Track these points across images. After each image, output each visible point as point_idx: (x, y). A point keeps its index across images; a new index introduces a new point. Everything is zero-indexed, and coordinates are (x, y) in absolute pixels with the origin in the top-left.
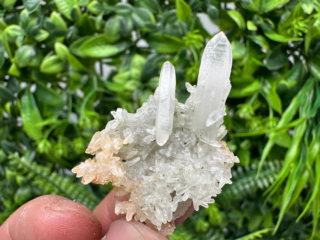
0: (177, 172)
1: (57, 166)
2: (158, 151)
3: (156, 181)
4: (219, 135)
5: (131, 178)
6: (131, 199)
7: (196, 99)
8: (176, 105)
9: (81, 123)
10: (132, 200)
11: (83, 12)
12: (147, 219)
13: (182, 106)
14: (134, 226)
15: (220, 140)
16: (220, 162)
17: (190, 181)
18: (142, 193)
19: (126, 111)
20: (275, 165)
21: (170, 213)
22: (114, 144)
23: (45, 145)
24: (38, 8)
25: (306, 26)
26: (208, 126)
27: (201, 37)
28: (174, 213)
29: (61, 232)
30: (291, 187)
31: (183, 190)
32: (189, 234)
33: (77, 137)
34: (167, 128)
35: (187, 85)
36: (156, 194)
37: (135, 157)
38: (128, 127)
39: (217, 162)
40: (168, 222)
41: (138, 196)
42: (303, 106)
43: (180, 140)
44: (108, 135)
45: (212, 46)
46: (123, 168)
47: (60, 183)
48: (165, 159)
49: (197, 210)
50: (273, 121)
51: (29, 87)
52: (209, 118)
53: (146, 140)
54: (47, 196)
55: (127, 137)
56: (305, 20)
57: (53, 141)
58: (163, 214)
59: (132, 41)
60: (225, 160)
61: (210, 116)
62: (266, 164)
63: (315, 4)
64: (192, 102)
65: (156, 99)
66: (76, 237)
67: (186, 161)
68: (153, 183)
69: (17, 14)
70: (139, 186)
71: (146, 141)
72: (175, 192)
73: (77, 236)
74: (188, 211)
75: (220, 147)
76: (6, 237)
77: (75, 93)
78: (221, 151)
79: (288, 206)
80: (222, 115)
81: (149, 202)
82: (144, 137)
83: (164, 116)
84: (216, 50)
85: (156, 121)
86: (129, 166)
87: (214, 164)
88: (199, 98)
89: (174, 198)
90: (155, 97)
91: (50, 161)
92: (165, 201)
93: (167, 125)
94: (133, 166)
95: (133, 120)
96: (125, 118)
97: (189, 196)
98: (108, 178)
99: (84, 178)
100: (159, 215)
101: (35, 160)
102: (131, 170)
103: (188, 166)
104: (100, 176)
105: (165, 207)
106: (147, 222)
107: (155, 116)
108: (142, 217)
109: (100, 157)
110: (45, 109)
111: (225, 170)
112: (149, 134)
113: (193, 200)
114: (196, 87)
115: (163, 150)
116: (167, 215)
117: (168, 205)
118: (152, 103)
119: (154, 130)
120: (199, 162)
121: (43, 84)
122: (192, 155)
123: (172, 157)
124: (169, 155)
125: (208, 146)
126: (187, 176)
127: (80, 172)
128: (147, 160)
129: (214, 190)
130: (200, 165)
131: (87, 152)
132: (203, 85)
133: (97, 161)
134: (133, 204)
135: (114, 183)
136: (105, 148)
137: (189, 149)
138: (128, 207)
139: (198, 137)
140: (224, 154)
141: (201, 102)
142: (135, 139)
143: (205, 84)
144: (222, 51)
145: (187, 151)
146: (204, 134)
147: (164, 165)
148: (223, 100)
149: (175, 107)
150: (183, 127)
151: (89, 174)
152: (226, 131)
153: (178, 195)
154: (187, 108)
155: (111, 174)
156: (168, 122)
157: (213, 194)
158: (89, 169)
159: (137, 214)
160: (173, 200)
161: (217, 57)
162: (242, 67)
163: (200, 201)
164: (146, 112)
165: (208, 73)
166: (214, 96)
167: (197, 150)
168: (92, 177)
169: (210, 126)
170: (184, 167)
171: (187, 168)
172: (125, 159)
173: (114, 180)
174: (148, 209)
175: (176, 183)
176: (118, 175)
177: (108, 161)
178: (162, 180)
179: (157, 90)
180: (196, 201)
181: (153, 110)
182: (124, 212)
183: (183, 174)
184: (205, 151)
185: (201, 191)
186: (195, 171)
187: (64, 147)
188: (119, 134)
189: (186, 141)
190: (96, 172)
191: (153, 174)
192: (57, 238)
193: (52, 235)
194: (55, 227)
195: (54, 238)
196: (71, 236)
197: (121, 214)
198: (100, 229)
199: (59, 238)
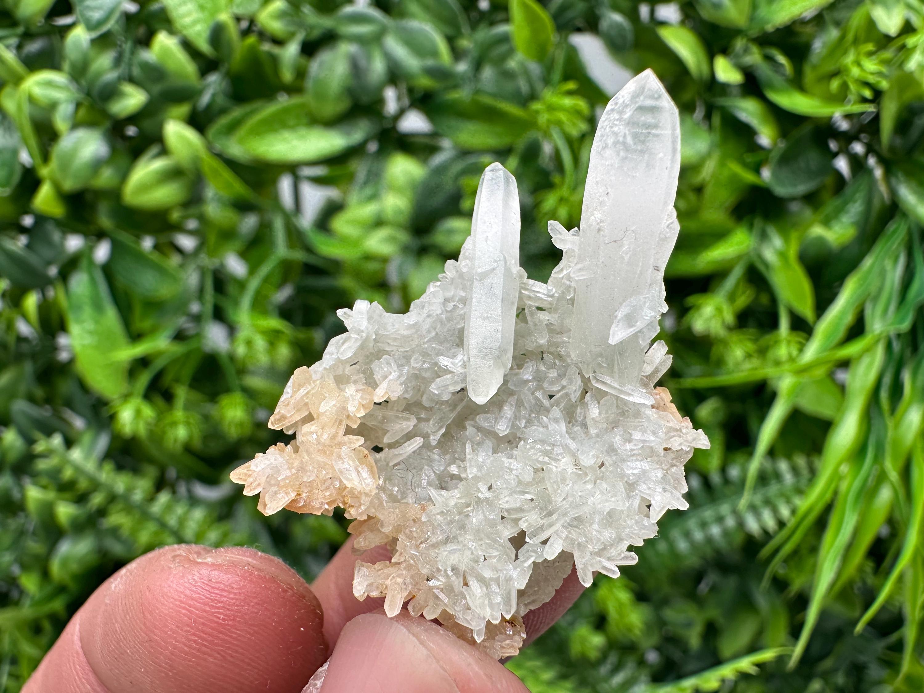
0: (528, 476)
1: (172, 473)
2: (473, 419)
3: (469, 506)
4: (648, 369)
5: (399, 497)
6: (398, 554)
7: (580, 266)
8: (524, 287)
9: (241, 350)
10: (403, 559)
11: (245, 33)
12: (444, 612)
13: (538, 286)
14: (408, 630)
15: (652, 385)
16: (652, 448)
17: (564, 502)
18: (429, 536)
19: (381, 308)
20: (795, 470)
21: (509, 593)
22: (346, 400)
23: (138, 413)
24: (117, 22)
25: (884, 70)
26: (613, 344)
27: (581, 104)
28: (521, 594)
30: (842, 531)
31: (547, 529)
33: (228, 390)
34: (497, 353)
35: (551, 229)
36: (468, 538)
37: (409, 436)
38: (387, 353)
39: (642, 447)
40: (504, 619)
41: (417, 547)
42: (876, 299)
43: (537, 388)
44: (332, 377)
45: (621, 112)
46: (375, 469)
47: (182, 521)
48: (493, 440)
49: (587, 585)
50: (789, 342)
51: (90, 249)
52: (616, 322)
53: (438, 389)
55: (384, 380)
56: (879, 53)
57: (160, 402)
58: (488, 595)
59: (386, 114)
60: (666, 440)
61: (621, 314)
62: (768, 465)
63: (909, 7)
64: (569, 276)
65: (465, 270)
66: (252, 632)
67: (554, 445)
68: (461, 510)
69: (56, 39)
70: (419, 519)
71: (436, 392)
72: (523, 534)
73: (255, 631)
74: (561, 589)
75: (651, 403)
77: (222, 265)
78: (656, 416)
79: (832, 585)
80: (656, 312)
81: (449, 563)
82: (433, 379)
83: (488, 318)
84: (634, 124)
85: (466, 333)
86: (391, 464)
87: (636, 452)
88: (587, 263)
89: (519, 551)
90: (461, 266)
91: (151, 461)
92: (495, 560)
93: (498, 344)
94: (402, 463)
95: (399, 332)
96: (379, 328)
97: (563, 545)
98: (330, 495)
99: (266, 498)
100: (479, 599)
101: (108, 456)
102: (399, 474)
103: (558, 460)
104: (310, 492)
105: (494, 577)
106: (444, 620)
107: (463, 319)
108: (429, 607)
109: (308, 437)
110: (138, 310)
111: (668, 469)
112: (447, 371)
113: (575, 555)
114: (577, 232)
115: (489, 415)
116: (501, 598)
117: (505, 572)
118: (452, 283)
119: (460, 361)
120: (592, 447)
121: (133, 238)
122: (570, 429)
123: (515, 437)
124: (505, 430)
125: (615, 402)
126: (555, 487)
127: (254, 481)
128: (442, 447)
129: (637, 526)
130: (593, 456)
131: (274, 426)
132: (598, 227)
133: (300, 450)
134: (405, 568)
135: (349, 512)
136: (323, 411)
137: (562, 412)
138: (390, 578)
139: (587, 376)
140: (662, 422)
141: (592, 276)
142: (407, 388)
143: (602, 221)
144: (648, 126)
145: (558, 418)
146: (603, 367)
147: (491, 459)
148: (658, 267)
149: (520, 293)
150: (545, 349)
151: (278, 485)
152: (668, 359)
153: (532, 542)
154: (554, 293)
155: (340, 485)
156: (499, 336)
157: (631, 537)
158: (279, 471)
159: (415, 598)
160: (517, 558)
161: (635, 144)
162: (699, 190)
163: (594, 558)
164: (436, 310)
165: (609, 191)
166: (629, 255)
167: (585, 414)
168: (286, 493)
169: (621, 342)
170: (549, 464)
171: (555, 466)
172: (379, 443)
173: (347, 500)
174: (445, 583)
175: (525, 507)
176: (359, 488)
177: (332, 447)
178: (486, 502)
179: (467, 247)
180: (584, 560)
181: (458, 302)
182: (380, 590)
183: (546, 484)
184: (607, 415)
185: (597, 531)
186: (580, 474)
187: (192, 420)
188: (362, 373)
189: (553, 391)
190: (299, 480)
191: (459, 486)
192: (202, 634)
193: (188, 625)
194: (196, 603)
195: (194, 634)
196: (238, 630)
197: (372, 597)
198: (319, 619)
199: (206, 634)
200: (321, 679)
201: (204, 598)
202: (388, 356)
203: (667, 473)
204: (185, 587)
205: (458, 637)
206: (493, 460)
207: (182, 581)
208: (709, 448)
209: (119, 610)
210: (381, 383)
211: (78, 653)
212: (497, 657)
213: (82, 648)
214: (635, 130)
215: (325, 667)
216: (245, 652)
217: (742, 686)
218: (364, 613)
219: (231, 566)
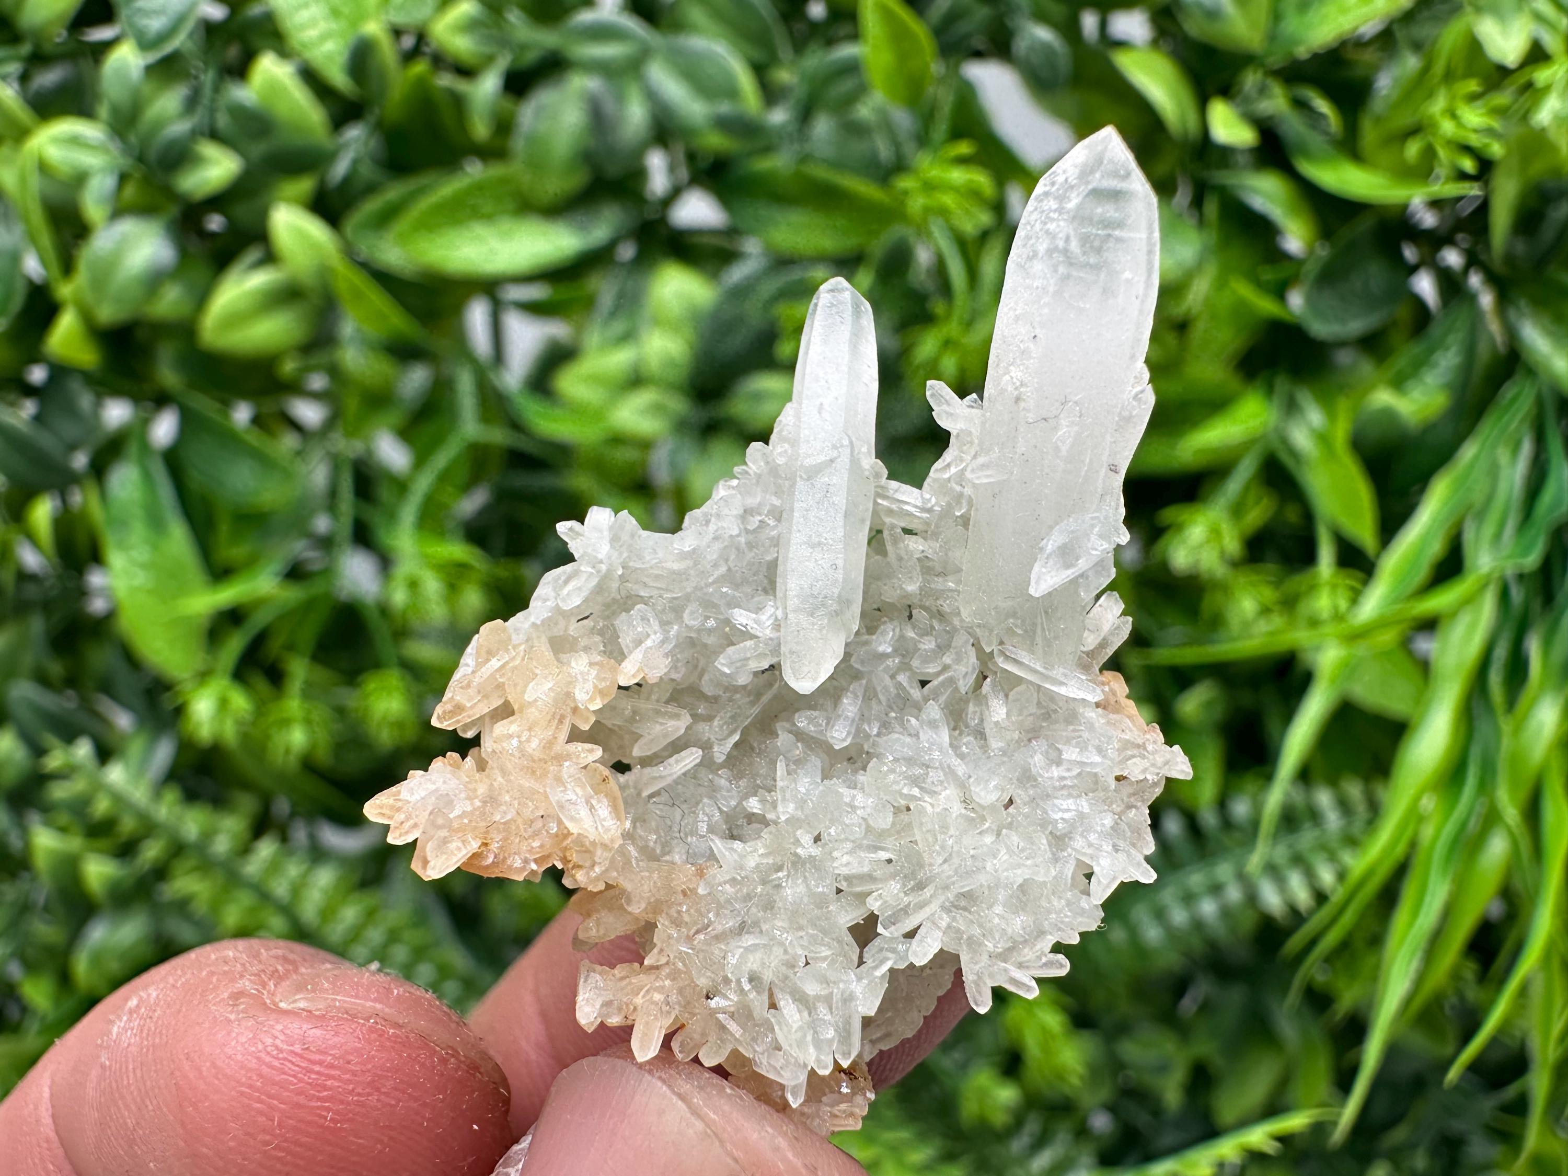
0: (886, 820)
1: (282, 806)
2: (787, 719)
3: (779, 869)
4: (1091, 641)
5: (658, 851)
6: (656, 951)
7: (981, 460)
8: (881, 493)
9: (399, 597)
10: (663, 960)
11: (410, 56)
12: (735, 1053)
13: (906, 494)
14: (669, 1086)
15: (1097, 669)
16: (1096, 775)
17: (946, 866)
18: (710, 920)
19: (634, 521)
20: (1344, 806)
21: (848, 1022)
22: (573, 681)
23: (223, 704)
24: (191, 35)
25: (1496, 124)
26: (1037, 595)
27: (981, 179)
28: (867, 1022)
29: (309, 1118)
30: (1424, 909)
31: (914, 911)
32: (923, 1137)
33: (376, 665)
34: (835, 607)
35: (932, 395)
36: (778, 926)
37: (677, 747)
38: (643, 600)
39: (1079, 774)
40: (838, 1068)
41: (690, 939)
42: (1481, 515)
43: (900, 668)
44: (544, 639)
45: (1062, 198)
46: (620, 802)
47: (297, 890)
48: (826, 757)
49: (982, 1010)
50: (1334, 587)
51: (144, 423)
52: (1042, 557)
53: (730, 664)
54: (241, 944)
55: (637, 647)
56: (1487, 97)
57: (261, 684)
58: (814, 1025)
59: (648, 196)
60: (1119, 762)
61: (1051, 544)
62: (1298, 797)
63: (1539, 17)
64: (960, 477)
65: (781, 461)
66: (386, 1140)
67: (928, 767)
68: (765, 875)
69: (85, 64)
70: (694, 891)
71: (728, 671)
72: (872, 919)
73: (391, 1138)
74: (934, 1015)
75: (1096, 699)
76: (39, 1146)
77: (369, 452)
78: (1102, 721)
79: (1408, 1002)
80: (1110, 543)
81: (745, 969)
82: (721, 649)
83: (819, 544)
84: (1079, 217)
85: (780, 568)
86: (645, 794)
87: (1068, 782)
88: (993, 456)
89: (866, 949)
90: (775, 454)
91: (246, 785)
92: (824, 965)
93: (836, 591)
94: (663, 792)
95: (665, 565)
96: (629, 557)
97: (942, 940)
98: (541, 846)
99: (428, 849)
100: (796, 1032)
101: (172, 776)
102: (658, 812)
103: (935, 792)
104: (505, 839)
105: (822, 993)
106: (735, 1067)
107: (777, 545)
108: (709, 1044)
109: (505, 745)
110: (224, 528)
111: (1123, 812)
112: (747, 635)
113: (962, 958)
114: (975, 401)
115: (816, 713)
116: (835, 1030)
117: (841, 985)
118: (758, 483)
119: (770, 618)
120: (994, 773)
121: (217, 405)
122: (956, 739)
123: (860, 751)
124: (844, 740)
125: (1035, 695)
126: (930, 839)
127: (408, 818)
128: (734, 766)
129: (1070, 910)
130: (996, 787)
131: (442, 723)
132: (1016, 393)
133: (488, 766)
134: (668, 976)
135: (573, 876)
136: (530, 700)
137: (942, 709)
138: (642, 994)
139: (988, 650)
140: (1114, 733)
141: (1004, 478)
142: (675, 661)
143: (1023, 384)
144: (1108, 224)
145: (935, 721)
146: (1017, 635)
147: (821, 788)
148: (1115, 465)
149: (875, 503)
150: (916, 601)
151: (450, 829)
152: (1125, 623)
153: (889, 935)
154: (933, 506)
155: (559, 829)
156: (840, 576)
157: (1059, 929)
158: (452, 802)
159: (685, 1029)
160: (861, 962)
161: (1084, 253)
162: (1183, 328)
163: (995, 964)
164: (729, 529)
165: (1037, 331)
166: (1068, 444)
167: (981, 714)
168: (464, 842)
169: (1050, 594)
170: (920, 799)
171: (931, 804)
172: (625, 756)
173: (571, 855)
174: (738, 1002)
175: (878, 874)
176: (592, 835)
177: (545, 763)
178: (810, 863)
179: (786, 421)
180: (977, 967)
181: (766, 516)
182: (623, 1014)
183: (914, 834)
184: (1021, 718)
185: (1001, 917)
186: (973, 819)
187: (315, 716)
188: (598, 634)
189: (928, 673)
190: (485, 819)
191: (762, 834)
193: (265, 1130)
196: (360, 1138)
197: (609, 1025)
200: (516, 1164)
202: (643, 606)
203: (1121, 820)
205: (758, 1098)
206: (824, 791)
208: (1190, 778)
210: (631, 652)
211: (48, 1142)
214: (1083, 230)
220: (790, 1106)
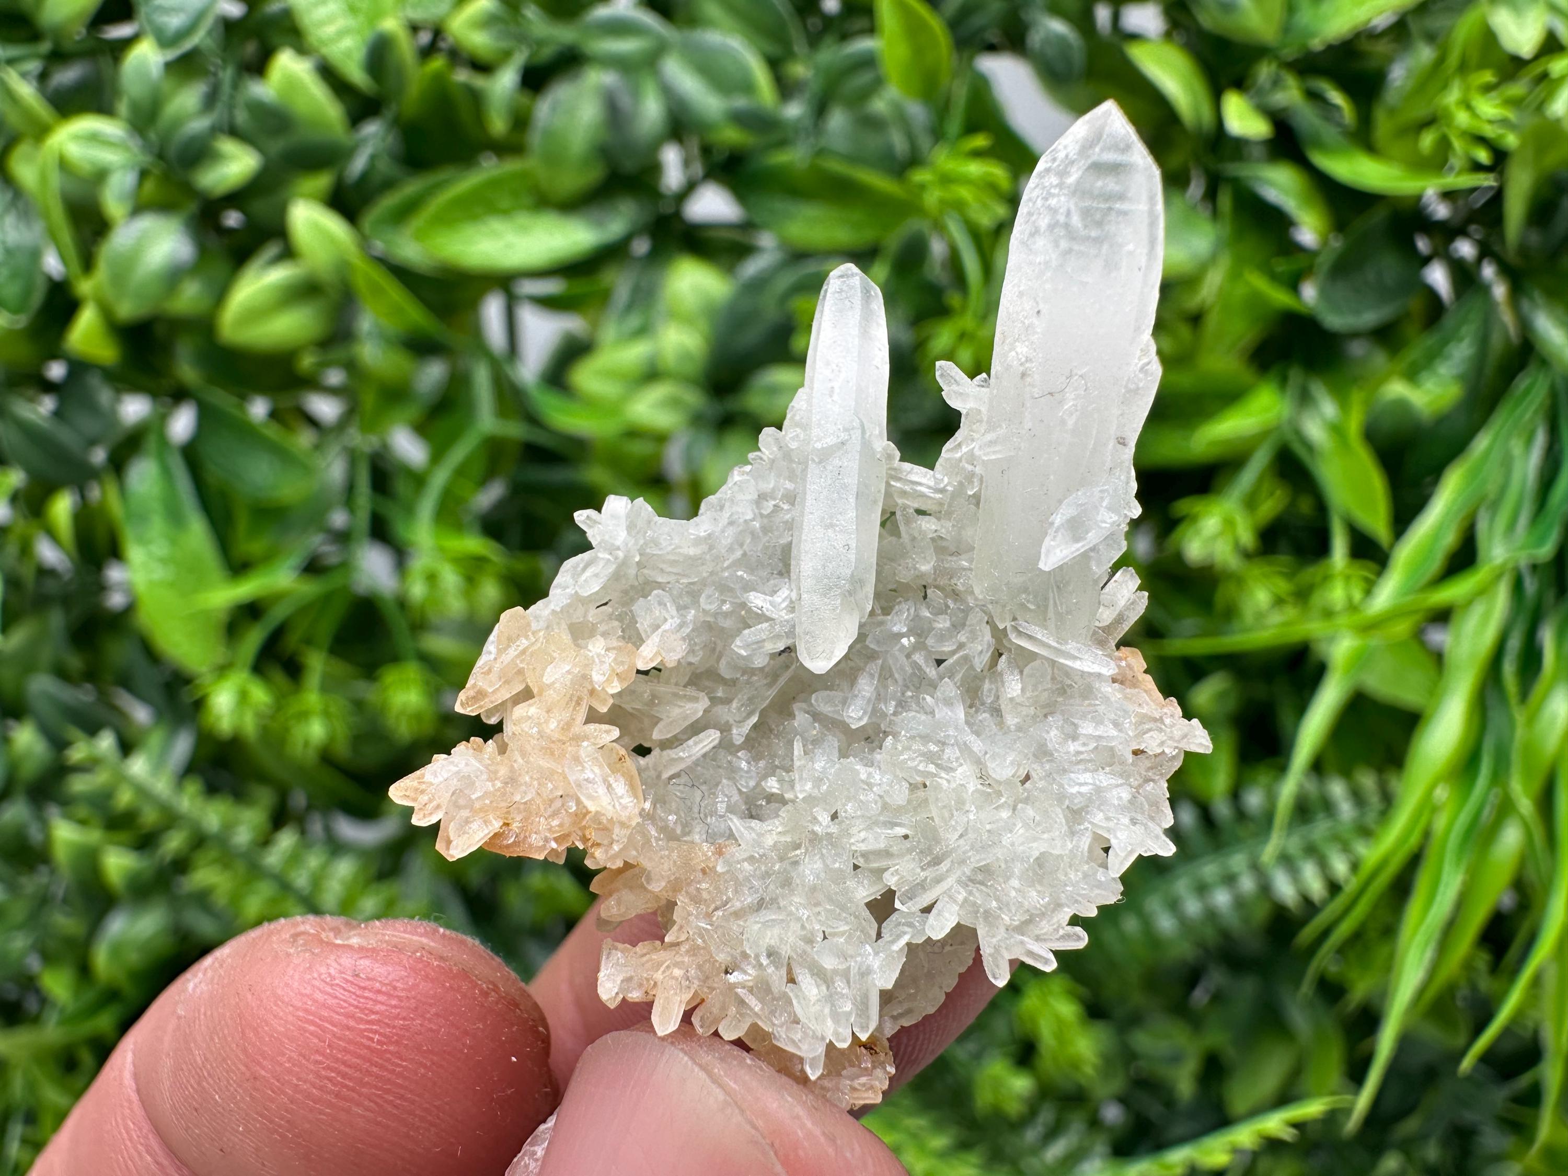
0: (900, 796)
1: (299, 799)
2: (807, 700)
3: (798, 847)
4: (1106, 616)
5: (679, 832)
6: (675, 928)
7: (990, 437)
8: (894, 475)
9: (417, 590)
10: (683, 937)
11: (427, 52)
12: (754, 1028)
13: (916, 473)
14: (691, 1058)
15: (1113, 644)
16: (1112, 749)
17: (962, 842)
18: (728, 898)
19: (650, 508)
20: (1357, 797)
21: (866, 996)
22: (589, 663)
23: (243, 697)
24: (209, 33)
25: (1510, 115)
26: (1047, 569)
27: (997, 172)
28: (886, 997)
30: (1439, 898)
31: (931, 887)
33: (395, 658)
34: (848, 587)
35: (942, 375)
36: (796, 902)
37: (696, 729)
38: (660, 586)
39: (1096, 748)
40: (856, 1041)
41: (709, 915)
42: (1495, 505)
43: (915, 648)
44: (564, 626)
46: (638, 783)
47: (317, 881)
48: (841, 735)
50: (1348, 578)
51: (161, 420)
52: (1051, 532)
53: (746, 646)
55: (654, 631)
56: (1502, 88)
57: (279, 677)
58: (831, 998)
59: (664, 190)
60: (1137, 736)
61: (1060, 520)
62: (1311, 787)
63: (1554, 9)
64: (971, 456)
65: (794, 445)
66: (428, 1064)
67: (944, 744)
68: (783, 853)
69: (105, 62)
70: (715, 867)
71: (744, 653)
72: (890, 895)
73: (433, 1062)
75: (1111, 672)
77: (385, 447)
78: (1119, 696)
80: (1122, 516)
81: (764, 944)
82: (739, 632)
83: (832, 525)
85: (794, 551)
86: (665, 776)
87: (1083, 757)
88: (1001, 431)
89: (884, 924)
90: (787, 438)
91: (263, 778)
92: (842, 940)
93: (849, 572)
94: (683, 773)
95: (681, 551)
96: (646, 544)
97: (959, 914)
98: (561, 825)
99: (450, 830)
100: (814, 1004)
101: (190, 769)
102: (678, 794)
103: (951, 768)
104: (526, 819)
105: (840, 967)
106: (754, 1040)
107: (790, 529)
108: (729, 1019)
109: (523, 727)
110: (242, 523)
111: (1140, 786)
112: (762, 618)
113: (980, 933)
114: (985, 381)
115: (832, 694)
116: (853, 1003)
117: (859, 960)
118: (771, 468)
119: (784, 600)
120: (1009, 748)
121: (233, 400)
122: (972, 717)
123: (878, 730)
124: (860, 719)
125: (1049, 670)
126: (946, 815)
127: (430, 801)
128: (753, 747)
129: (1086, 883)
130: (1012, 763)
131: (465, 709)
132: (1021, 369)
133: (509, 749)
134: (688, 951)
135: (593, 856)
136: (548, 682)
137: (958, 687)
138: (662, 969)
139: (1001, 627)
140: (1131, 707)
141: (1012, 454)
142: (693, 645)
143: (1028, 360)
144: (1109, 197)
145: (951, 698)
146: (1030, 610)
147: (837, 766)
148: (1124, 439)
149: (888, 485)
150: (930, 581)
151: (472, 809)
152: (1140, 598)
153: (906, 910)
154: (946, 485)
155: (578, 808)
156: (852, 557)
157: (1076, 901)
158: (473, 783)
159: (704, 1004)
160: (879, 936)
161: (1086, 227)
162: (1196, 319)
163: (1012, 937)
164: (743, 514)
165: (1041, 306)
166: (1074, 417)
167: (997, 691)
168: (485, 822)
169: (1061, 568)
170: (936, 775)
171: (946, 779)
172: (645, 739)
173: (590, 834)
174: (758, 976)
175: (895, 849)
176: (610, 812)
177: (564, 743)
178: (827, 840)
179: (799, 405)
180: (994, 940)
181: (781, 500)
182: (644, 989)
183: (930, 811)
184: (1036, 693)
185: (1018, 891)
186: (989, 794)
187: (333, 709)
188: (617, 620)
189: (943, 652)
190: (506, 800)
191: (780, 813)
192: (342, 1068)
193: (317, 1052)
194: (332, 1014)
195: (328, 1068)
196: (405, 1061)
197: (630, 1000)
198: (543, 1042)
199: (350, 1066)
200: (542, 1143)
201: (345, 1005)
202: (660, 591)
203: (1139, 793)
204: (313, 986)
205: (779, 1071)
206: (840, 769)
207: (309, 977)
208: (1209, 751)
209: (200, 1025)
210: (648, 637)
211: (130, 1101)
212: (845, 1106)
213: (138, 1091)
214: (1083, 204)
215: (551, 1122)
216: (417, 1099)
217: (1264, 1164)
218: (617, 1030)
219: (394, 952)
220: (810, 1080)
